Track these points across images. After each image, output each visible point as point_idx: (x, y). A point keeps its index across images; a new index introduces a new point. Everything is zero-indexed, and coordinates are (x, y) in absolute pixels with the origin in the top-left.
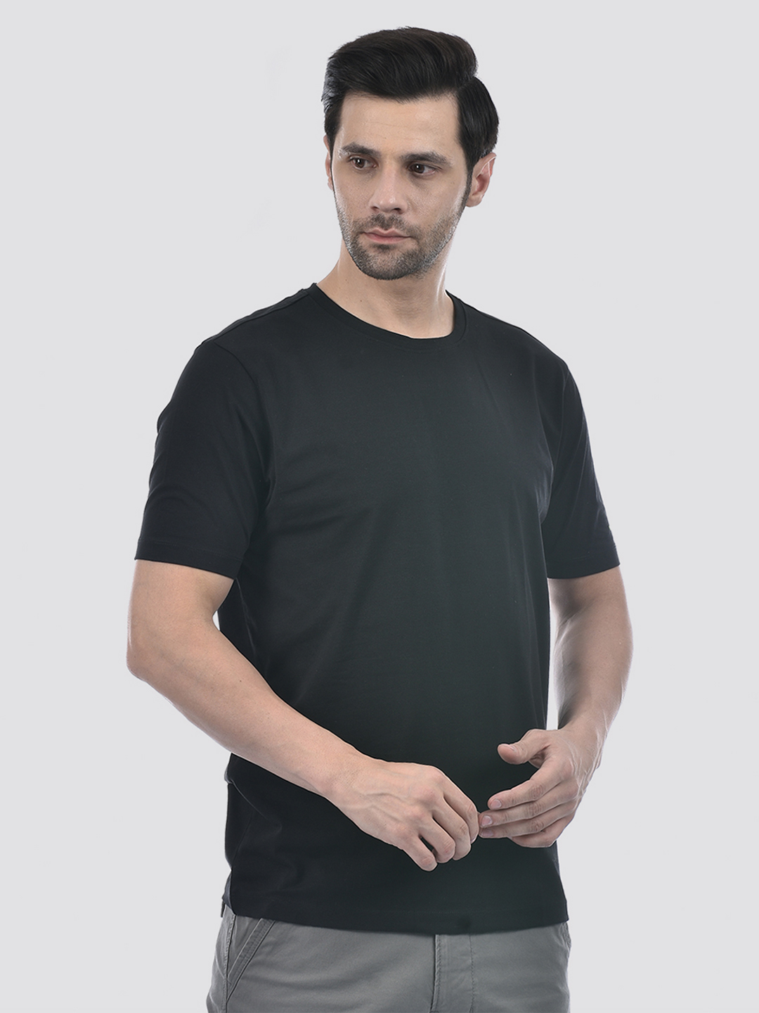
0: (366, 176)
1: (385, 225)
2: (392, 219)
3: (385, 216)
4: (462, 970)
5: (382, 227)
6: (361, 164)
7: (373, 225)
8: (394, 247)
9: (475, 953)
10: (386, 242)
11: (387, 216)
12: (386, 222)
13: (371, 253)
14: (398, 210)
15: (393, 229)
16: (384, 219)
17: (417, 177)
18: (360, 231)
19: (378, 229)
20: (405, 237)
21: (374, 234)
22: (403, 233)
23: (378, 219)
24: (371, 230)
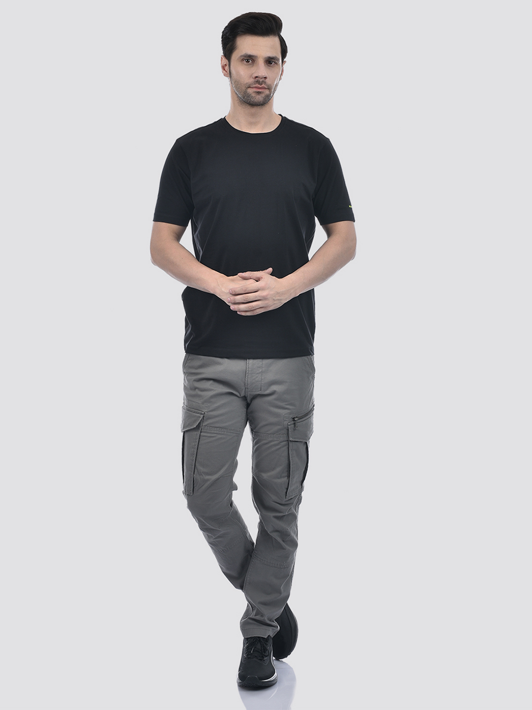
0: (250, 66)
1: (258, 82)
2: (263, 81)
5: (259, 85)
6: (248, 61)
7: (255, 84)
8: (263, 92)
10: (260, 90)
11: (261, 80)
13: (253, 95)
14: (265, 78)
15: (263, 86)
16: (259, 81)
17: (269, 66)
18: (248, 87)
19: (257, 85)
20: (266, 89)
21: (256, 87)
22: (266, 87)
23: (257, 81)
24: (254, 86)
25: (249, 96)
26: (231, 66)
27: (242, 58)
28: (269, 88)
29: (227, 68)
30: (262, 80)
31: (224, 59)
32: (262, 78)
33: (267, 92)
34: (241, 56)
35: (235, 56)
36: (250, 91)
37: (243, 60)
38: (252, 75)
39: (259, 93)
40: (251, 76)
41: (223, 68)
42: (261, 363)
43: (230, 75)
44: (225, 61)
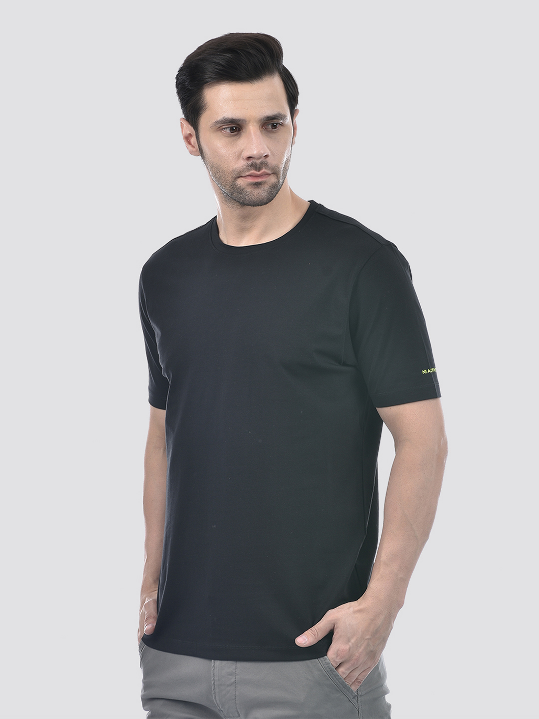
1: (254, 166)
2: (262, 163)
3: (257, 162)
4: (228, 686)
5: (256, 170)
7: (248, 170)
8: (265, 183)
9: (238, 675)
10: (259, 180)
11: (258, 162)
12: (258, 166)
13: (249, 190)
14: (266, 156)
15: (264, 170)
16: (256, 164)
18: (238, 176)
19: (253, 172)
20: (270, 174)
21: (250, 176)
22: (269, 172)
23: (252, 165)
24: (247, 173)
25: (241, 191)
26: (201, 140)
27: (219, 125)
28: (275, 173)
29: (193, 140)
30: (260, 161)
31: (186, 124)
32: (259, 159)
33: (272, 180)
34: (217, 122)
35: (206, 120)
36: (241, 182)
37: (220, 129)
38: (241, 154)
39: (257, 185)
40: (239, 156)
41: (187, 138)
42: (234, 667)
43: (201, 152)
44: (189, 129)
